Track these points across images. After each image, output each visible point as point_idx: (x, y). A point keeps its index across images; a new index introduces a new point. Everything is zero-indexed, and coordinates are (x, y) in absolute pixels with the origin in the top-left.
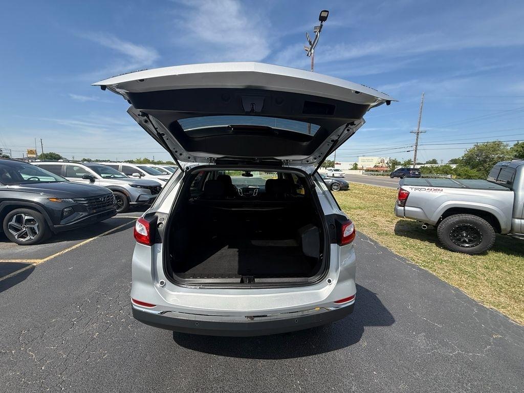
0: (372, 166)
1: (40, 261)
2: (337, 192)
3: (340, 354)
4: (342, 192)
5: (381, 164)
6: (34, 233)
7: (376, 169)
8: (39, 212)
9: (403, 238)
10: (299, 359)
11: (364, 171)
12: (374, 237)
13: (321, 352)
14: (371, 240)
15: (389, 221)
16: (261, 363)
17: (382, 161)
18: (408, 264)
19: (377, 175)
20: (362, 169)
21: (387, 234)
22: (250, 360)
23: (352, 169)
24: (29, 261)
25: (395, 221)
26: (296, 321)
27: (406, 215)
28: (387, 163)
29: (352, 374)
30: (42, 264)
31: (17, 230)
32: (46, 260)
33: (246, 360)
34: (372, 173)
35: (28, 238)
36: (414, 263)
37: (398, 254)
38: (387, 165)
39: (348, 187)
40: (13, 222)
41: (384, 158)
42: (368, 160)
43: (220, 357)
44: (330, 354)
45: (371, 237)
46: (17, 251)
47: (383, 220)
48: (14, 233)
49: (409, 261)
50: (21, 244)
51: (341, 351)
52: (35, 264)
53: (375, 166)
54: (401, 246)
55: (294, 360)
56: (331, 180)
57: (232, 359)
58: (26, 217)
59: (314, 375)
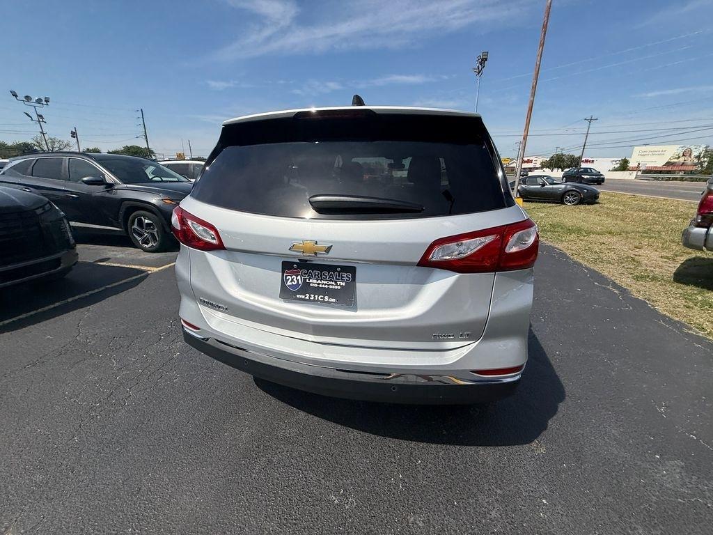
0: (659, 163)
1: (155, 269)
2: (573, 207)
3: (487, 455)
4: (582, 207)
5: (682, 160)
6: (155, 239)
7: (670, 168)
8: (156, 215)
9: (689, 289)
10: (413, 444)
11: (640, 173)
12: (625, 281)
13: (455, 443)
14: (615, 285)
15: (667, 258)
16: (354, 434)
17: (687, 153)
18: (687, 334)
19: (669, 179)
20: (637, 169)
21: (654, 279)
22: (339, 426)
23: (615, 170)
24: (146, 268)
25: (682, 259)
26: (394, 389)
27: (709, 245)
28: (698, 157)
29: (499, 491)
30: (156, 272)
31: (140, 235)
32: (161, 268)
33: (334, 424)
34: (655, 175)
35: (150, 245)
36: (701, 334)
37: (668, 314)
38: (696, 161)
39: (597, 197)
40: (135, 226)
41: (693, 148)
42: (654, 153)
43: (301, 412)
44: (470, 450)
45: (617, 282)
46: (140, 257)
47: (655, 255)
48: (139, 239)
49: (691, 329)
50: (146, 250)
51: (489, 449)
52: (149, 272)
53: (668, 163)
54: (682, 302)
55: (404, 443)
56: (563, 186)
57: (316, 418)
58: (146, 221)
59: (429, 474)
